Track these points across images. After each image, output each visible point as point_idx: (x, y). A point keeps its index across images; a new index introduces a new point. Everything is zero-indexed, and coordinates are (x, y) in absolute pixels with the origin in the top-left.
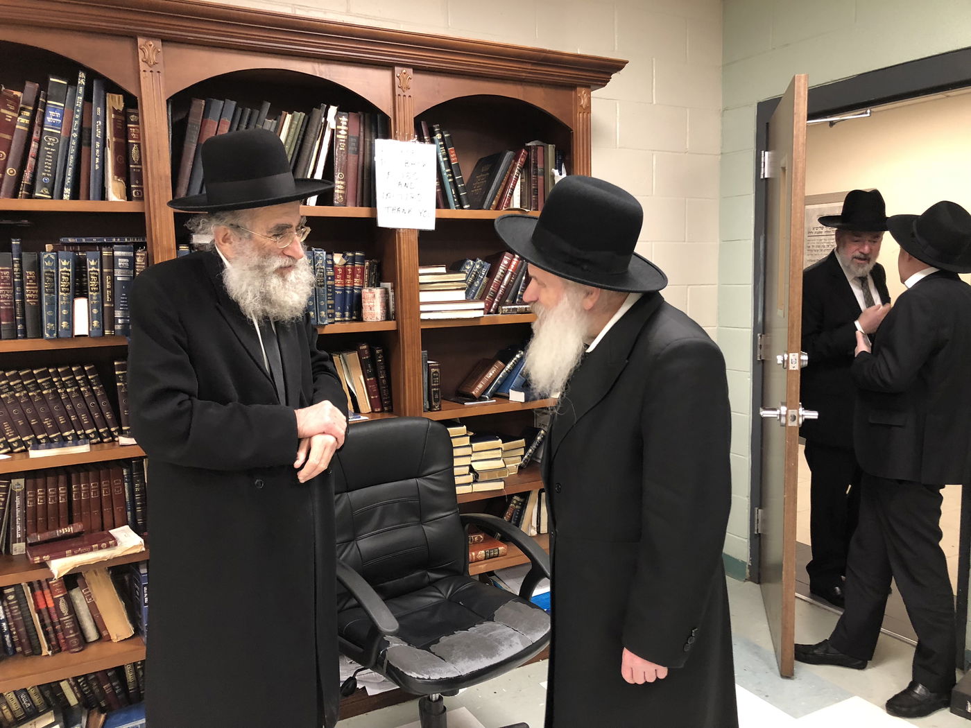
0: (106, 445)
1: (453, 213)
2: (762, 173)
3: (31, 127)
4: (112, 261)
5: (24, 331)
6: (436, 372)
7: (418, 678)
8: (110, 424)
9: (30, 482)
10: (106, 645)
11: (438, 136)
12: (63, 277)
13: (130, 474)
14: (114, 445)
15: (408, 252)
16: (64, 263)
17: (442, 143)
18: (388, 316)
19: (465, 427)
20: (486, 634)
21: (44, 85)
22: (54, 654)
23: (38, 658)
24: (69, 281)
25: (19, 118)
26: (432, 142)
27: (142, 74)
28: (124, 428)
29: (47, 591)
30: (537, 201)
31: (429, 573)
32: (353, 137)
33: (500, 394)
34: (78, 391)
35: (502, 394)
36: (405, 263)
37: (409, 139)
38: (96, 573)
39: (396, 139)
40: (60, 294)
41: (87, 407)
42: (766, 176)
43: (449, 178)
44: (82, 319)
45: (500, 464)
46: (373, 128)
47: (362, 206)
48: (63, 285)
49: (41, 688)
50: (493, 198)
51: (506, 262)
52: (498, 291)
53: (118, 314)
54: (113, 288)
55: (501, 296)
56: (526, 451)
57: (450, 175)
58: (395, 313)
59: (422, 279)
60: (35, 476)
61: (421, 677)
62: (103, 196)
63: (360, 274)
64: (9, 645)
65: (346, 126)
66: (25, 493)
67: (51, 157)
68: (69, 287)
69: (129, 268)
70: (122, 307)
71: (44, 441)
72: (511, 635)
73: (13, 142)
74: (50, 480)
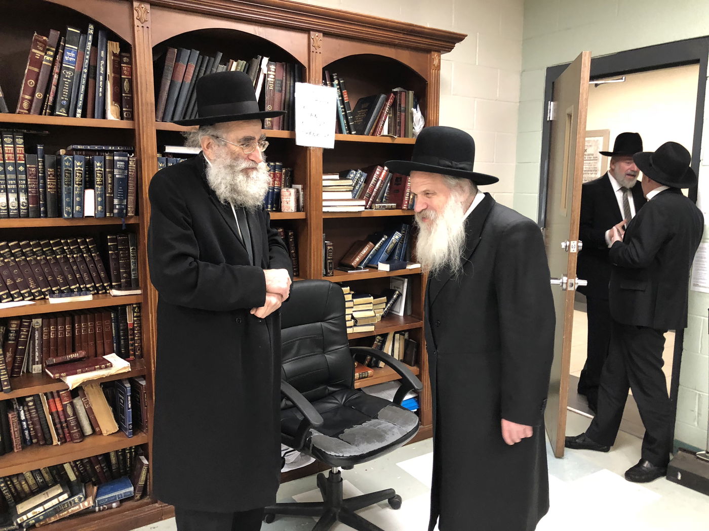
0: (100, 295)
1: (345, 137)
2: (548, 117)
3: (53, 63)
4: (113, 164)
5: (46, 212)
6: (330, 249)
7: (335, 456)
8: (104, 281)
9: (46, 321)
10: (98, 438)
11: (336, 82)
12: (78, 174)
13: (116, 317)
14: (106, 296)
15: (316, 163)
16: (78, 164)
17: (338, 87)
18: (298, 209)
19: (349, 288)
20: (375, 427)
21: (64, 33)
22: (62, 444)
23: (50, 446)
24: (82, 177)
25: (45, 56)
26: (332, 85)
27: (136, 28)
28: (113, 284)
29: (57, 399)
30: (400, 130)
31: (329, 388)
32: (278, 80)
33: (371, 265)
34: (82, 256)
35: (372, 265)
36: (313, 172)
37: (318, 84)
38: (92, 387)
39: (309, 82)
40: (75, 186)
41: (88, 269)
42: (551, 119)
43: (343, 112)
44: (90, 204)
45: (371, 313)
46: (292, 73)
47: (283, 129)
48: (77, 179)
49: (51, 469)
50: (371, 127)
51: (378, 173)
52: (372, 193)
53: (116, 201)
54: (112, 183)
55: (374, 197)
56: (386, 305)
57: (343, 110)
58: (303, 207)
59: (325, 183)
60: (49, 317)
61: (337, 455)
62: (104, 116)
63: (279, 178)
64: (28, 438)
65: (275, 72)
66: (42, 330)
67: (67, 86)
68: (81, 181)
69: (125, 169)
70: (119, 196)
71: (57, 292)
72: (393, 428)
73: (41, 74)
74: (60, 320)
